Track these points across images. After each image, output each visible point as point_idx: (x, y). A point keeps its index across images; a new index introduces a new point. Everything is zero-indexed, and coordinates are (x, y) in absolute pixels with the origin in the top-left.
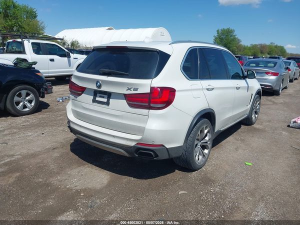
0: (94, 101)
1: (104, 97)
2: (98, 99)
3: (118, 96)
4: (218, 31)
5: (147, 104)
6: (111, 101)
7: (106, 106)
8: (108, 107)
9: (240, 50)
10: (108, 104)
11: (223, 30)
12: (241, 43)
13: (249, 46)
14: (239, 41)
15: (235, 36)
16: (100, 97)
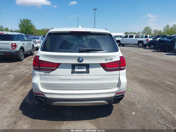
0: (73, 72)
1: (82, 68)
2: (76, 70)
3: (95, 66)
4: (21, 20)
5: (119, 68)
6: (90, 69)
7: (87, 74)
8: (88, 75)
9: (36, 32)
10: (88, 72)
11: (24, 20)
12: (36, 28)
13: (40, 30)
14: (34, 27)
15: (32, 24)
16: (78, 68)
